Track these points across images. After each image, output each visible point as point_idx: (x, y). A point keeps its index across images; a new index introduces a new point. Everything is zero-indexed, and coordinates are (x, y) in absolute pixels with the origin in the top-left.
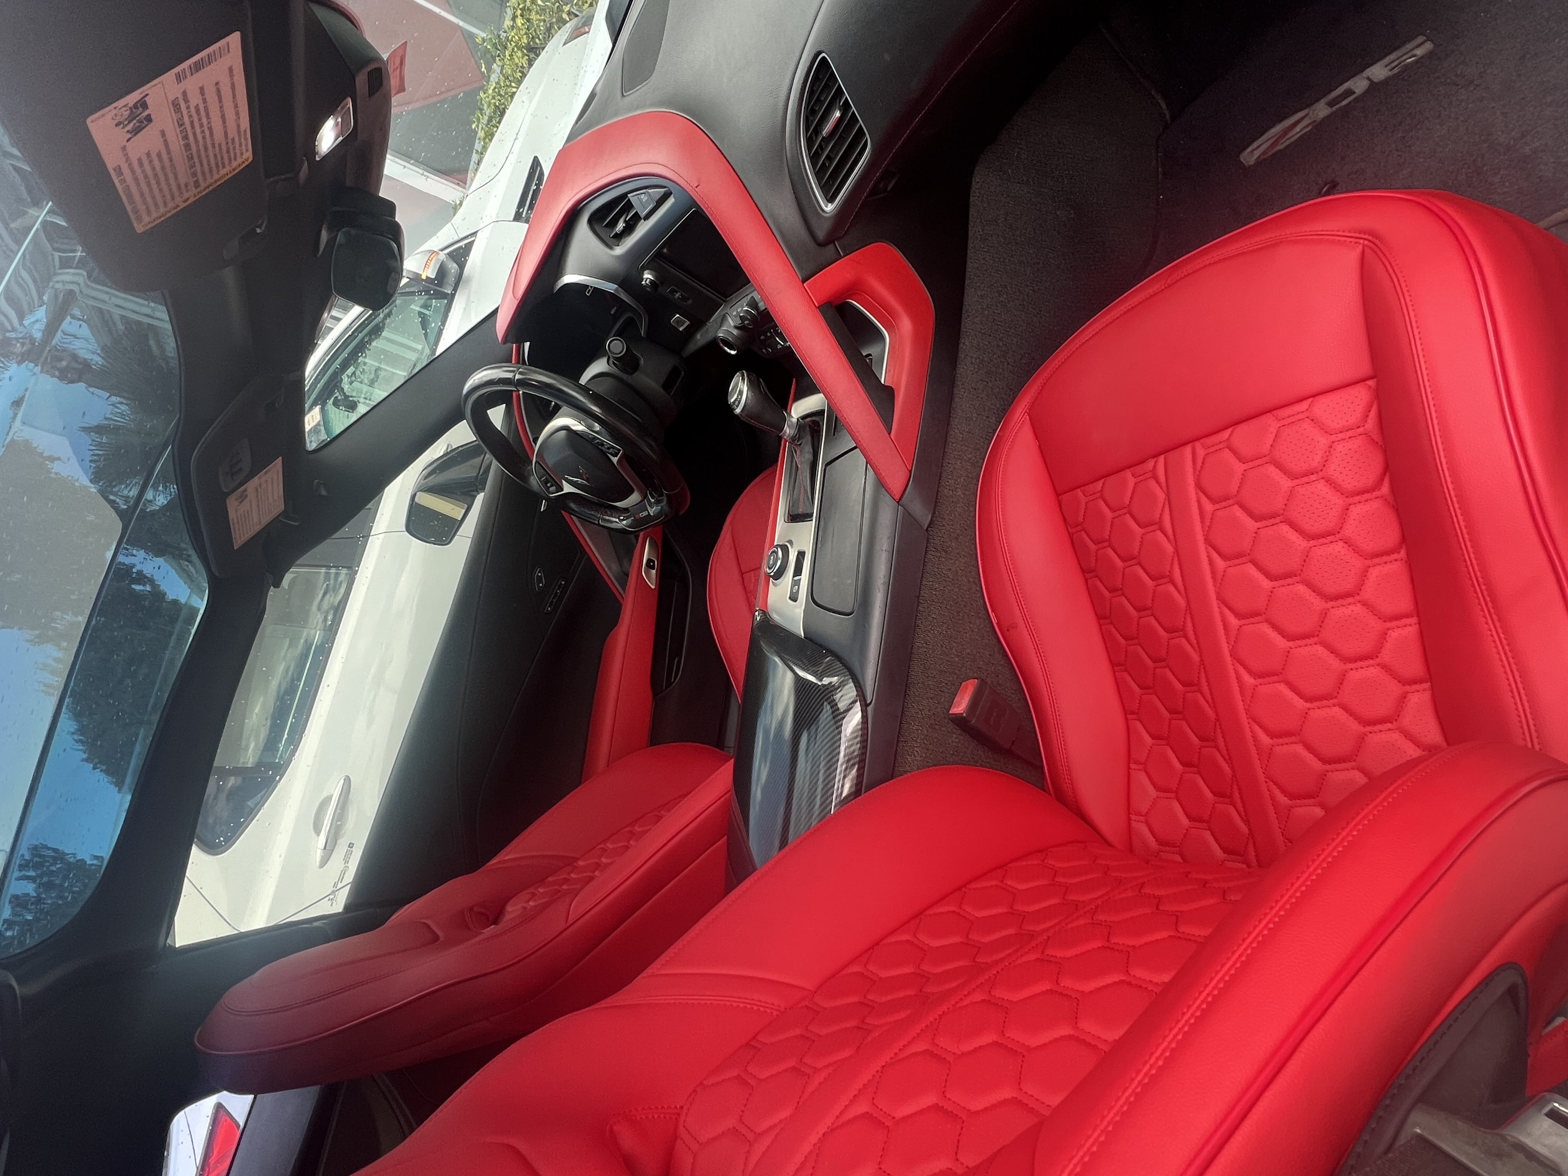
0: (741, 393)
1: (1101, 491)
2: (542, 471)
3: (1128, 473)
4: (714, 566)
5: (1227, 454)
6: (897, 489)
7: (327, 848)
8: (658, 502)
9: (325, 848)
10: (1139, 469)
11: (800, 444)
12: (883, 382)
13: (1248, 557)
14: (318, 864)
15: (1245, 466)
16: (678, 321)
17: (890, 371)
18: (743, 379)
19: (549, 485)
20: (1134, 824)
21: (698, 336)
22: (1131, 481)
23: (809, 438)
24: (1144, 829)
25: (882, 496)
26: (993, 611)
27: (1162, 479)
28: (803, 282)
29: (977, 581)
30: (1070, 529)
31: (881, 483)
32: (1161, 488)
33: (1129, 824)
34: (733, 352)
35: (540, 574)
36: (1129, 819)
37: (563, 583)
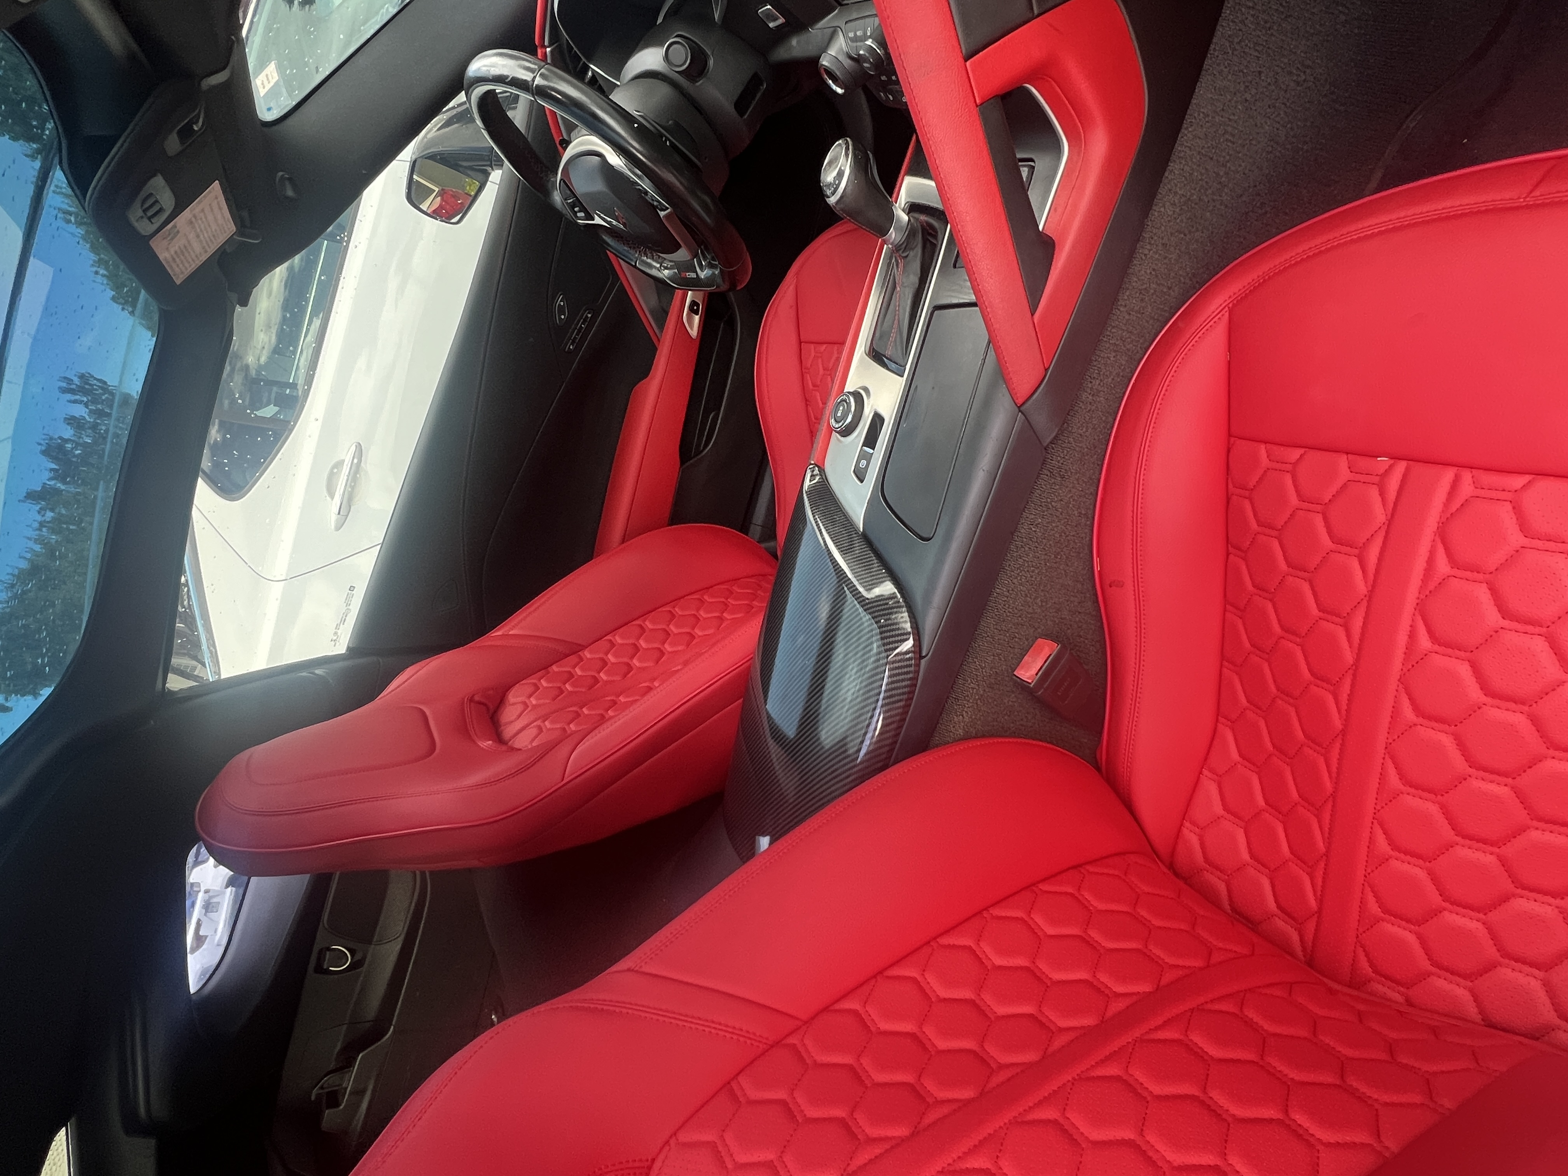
0: (840, 174)
1: (1295, 464)
2: (569, 192)
3: (1343, 461)
4: (770, 319)
5: (1506, 515)
6: (1024, 386)
7: (341, 513)
8: (711, 266)
9: (339, 513)
10: (1363, 463)
11: (907, 257)
12: (1041, 228)
13: (1468, 654)
14: (333, 527)
15: (1526, 542)
16: (768, 14)
17: (1055, 210)
18: (847, 155)
19: (576, 209)
20: (1185, 831)
21: (794, 42)
22: (1344, 474)
23: (919, 250)
24: (1194, 840)
25: (1000, 395)
26: (1098, 556)
27: (1392, 494)
28: (966, 61)
29: (1090, 512)
30: (1231, 486)
31: (1002, 373)
32: (1384, 505)
33: (1179, 831)
34: (840, 91)
35: (562, 304)
36: (1182, 825)
37: (589, 315)
